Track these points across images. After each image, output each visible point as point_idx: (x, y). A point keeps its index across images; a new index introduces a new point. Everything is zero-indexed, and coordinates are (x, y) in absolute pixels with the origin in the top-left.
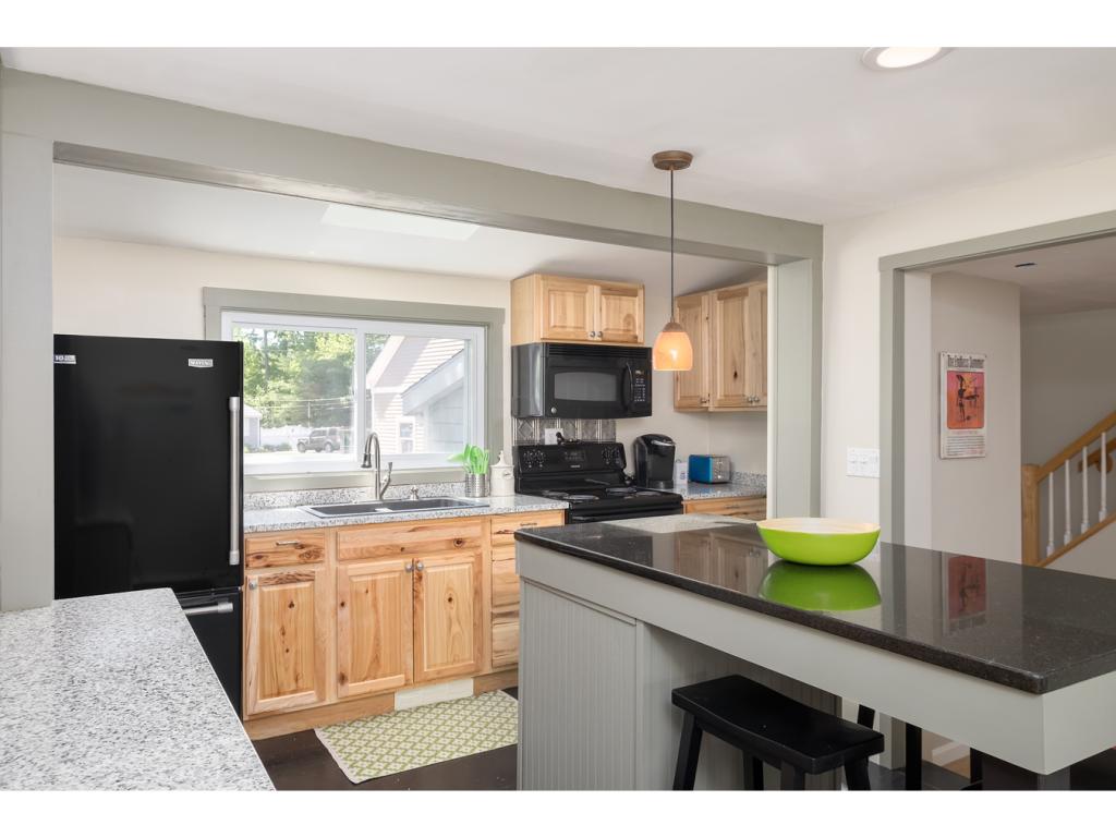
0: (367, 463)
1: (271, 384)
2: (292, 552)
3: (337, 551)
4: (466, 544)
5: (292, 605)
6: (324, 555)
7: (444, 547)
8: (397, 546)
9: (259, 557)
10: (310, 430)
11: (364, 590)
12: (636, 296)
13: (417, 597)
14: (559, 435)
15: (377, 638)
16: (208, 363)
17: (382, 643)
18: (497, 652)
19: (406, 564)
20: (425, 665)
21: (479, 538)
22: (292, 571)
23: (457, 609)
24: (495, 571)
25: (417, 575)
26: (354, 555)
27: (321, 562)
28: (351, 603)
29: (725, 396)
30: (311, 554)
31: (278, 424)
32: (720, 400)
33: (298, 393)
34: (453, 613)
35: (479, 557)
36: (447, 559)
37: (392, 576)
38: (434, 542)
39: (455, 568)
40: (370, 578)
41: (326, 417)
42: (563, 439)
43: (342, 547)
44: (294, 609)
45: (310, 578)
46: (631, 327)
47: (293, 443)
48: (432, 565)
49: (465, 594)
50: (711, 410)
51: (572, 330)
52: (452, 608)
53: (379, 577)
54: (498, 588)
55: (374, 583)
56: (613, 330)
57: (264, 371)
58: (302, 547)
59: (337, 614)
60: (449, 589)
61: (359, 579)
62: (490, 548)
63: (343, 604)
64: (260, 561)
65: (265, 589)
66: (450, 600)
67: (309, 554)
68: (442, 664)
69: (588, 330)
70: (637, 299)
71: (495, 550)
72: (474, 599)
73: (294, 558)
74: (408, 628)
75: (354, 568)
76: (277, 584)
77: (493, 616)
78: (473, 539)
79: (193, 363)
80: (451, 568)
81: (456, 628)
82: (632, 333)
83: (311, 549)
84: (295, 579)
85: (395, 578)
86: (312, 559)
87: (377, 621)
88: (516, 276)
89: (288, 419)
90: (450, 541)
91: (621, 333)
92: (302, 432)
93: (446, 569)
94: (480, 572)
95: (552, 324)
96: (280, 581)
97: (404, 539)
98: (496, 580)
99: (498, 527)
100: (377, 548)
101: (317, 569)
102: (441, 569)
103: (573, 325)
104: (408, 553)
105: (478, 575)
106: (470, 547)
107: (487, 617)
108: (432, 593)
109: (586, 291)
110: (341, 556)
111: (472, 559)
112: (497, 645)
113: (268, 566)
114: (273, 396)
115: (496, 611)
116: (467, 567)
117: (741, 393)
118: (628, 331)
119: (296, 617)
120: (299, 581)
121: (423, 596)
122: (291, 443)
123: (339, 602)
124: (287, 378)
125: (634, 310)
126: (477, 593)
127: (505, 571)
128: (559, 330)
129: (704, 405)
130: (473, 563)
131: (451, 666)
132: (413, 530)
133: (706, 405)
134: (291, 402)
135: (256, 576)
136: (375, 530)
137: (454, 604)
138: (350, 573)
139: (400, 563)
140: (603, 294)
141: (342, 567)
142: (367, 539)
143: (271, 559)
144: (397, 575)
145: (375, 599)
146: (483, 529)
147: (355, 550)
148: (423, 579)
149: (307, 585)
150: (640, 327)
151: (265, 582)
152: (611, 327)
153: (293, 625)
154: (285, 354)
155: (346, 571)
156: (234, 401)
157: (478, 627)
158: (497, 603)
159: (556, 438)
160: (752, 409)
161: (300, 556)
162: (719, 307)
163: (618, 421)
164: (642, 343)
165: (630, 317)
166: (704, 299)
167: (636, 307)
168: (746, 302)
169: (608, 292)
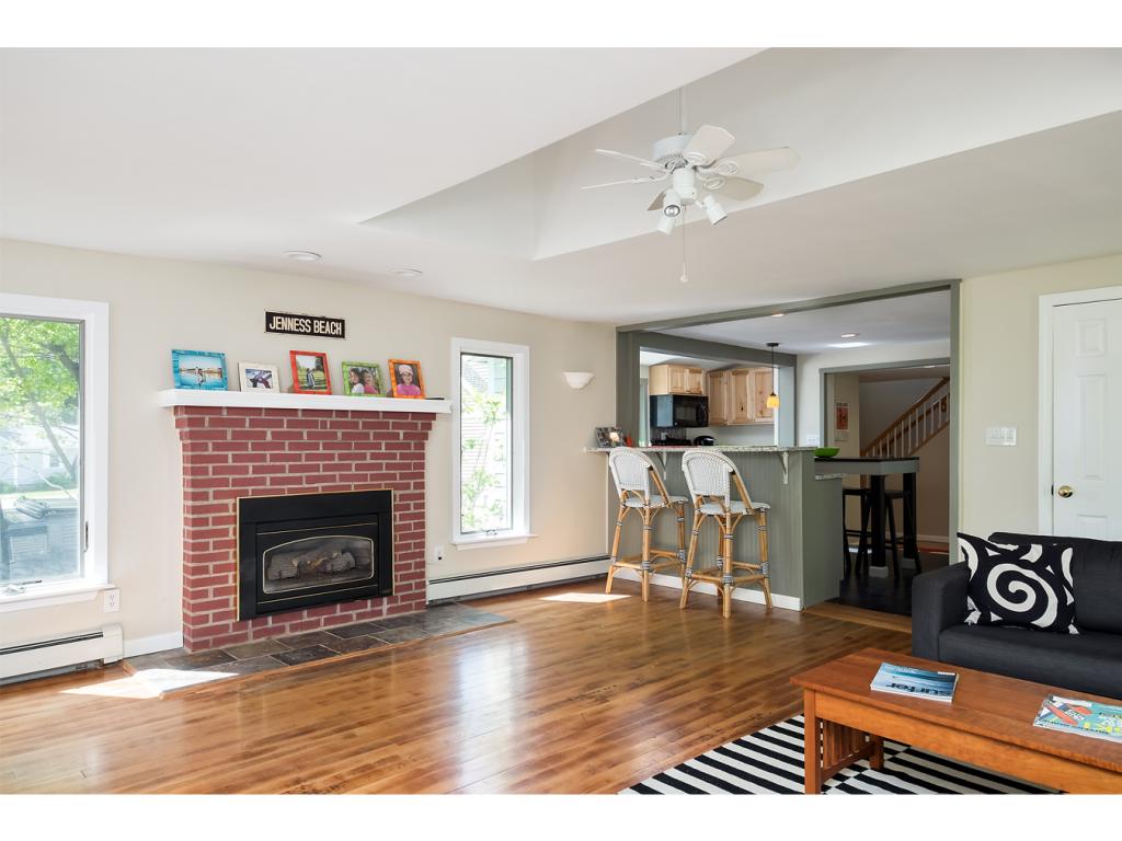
14: (666, 436)
29: (736, 418)
32: (733, 420)
42: (668, 437)
46: (700, 387)
50: (728, 424)
70: (701, 374)
82: (699, 391)
88: (651, 365)
91: (696, 390)
95: (674, 386)
103: (680, 386)
109: (685, 372)
117: (745, 417)
118: (698, 389)
128: (675, 389)
129: (724, 423)
133: (726, 423)
140: (690, 373)
150: (703, 386)
152: (693, 387)
162: (733, 377)
163: (688, 429)
164: (704, 394)
165: (699, 383)
166: (725, 374)
167: (700, 378)
168: (748, 377)
169: (692, 371)
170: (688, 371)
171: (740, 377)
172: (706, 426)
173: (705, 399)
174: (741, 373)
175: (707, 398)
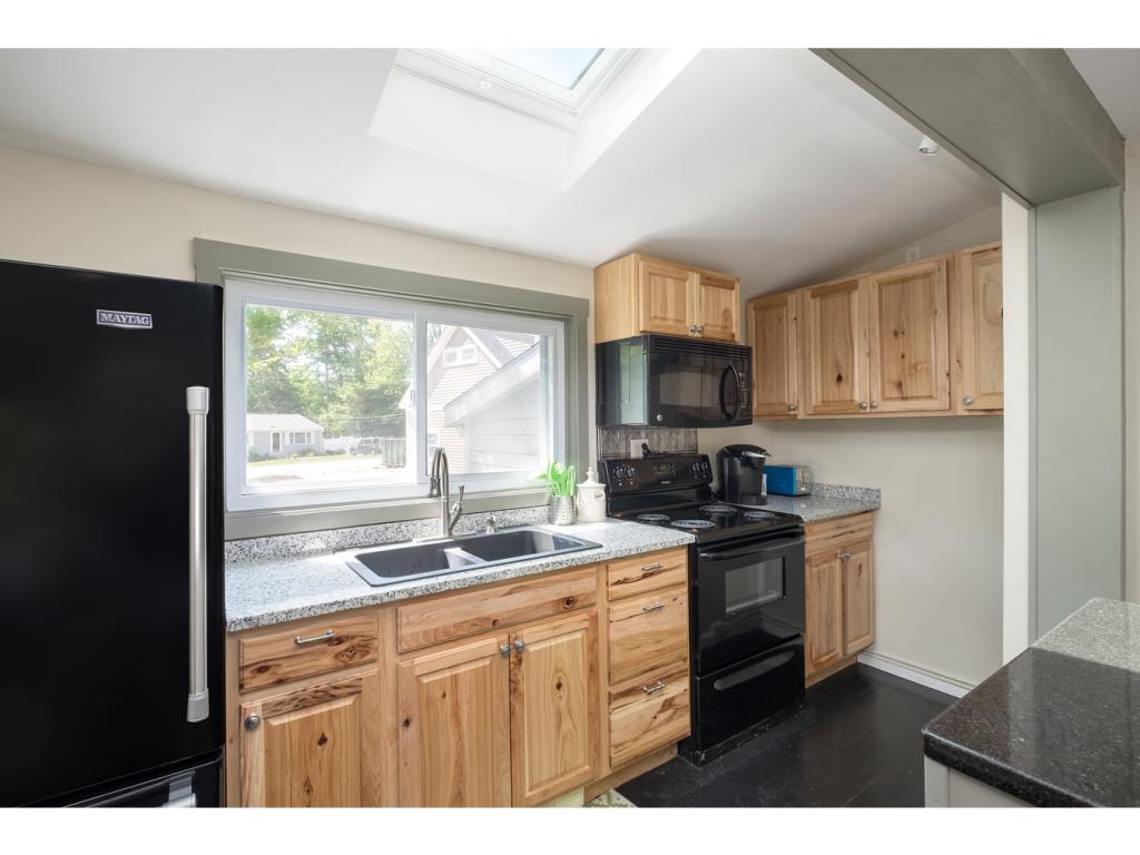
0: (435, 492)
1: (330, 406)
2: (323, 652)
3: (397, 640)
4: (577, 605)
5: (323, 740)
6: (377, 650)
7: (550, 612)
8: (487, 619)
9: (262, 669)
10: (359, 440)
11: (439, 694)
12: (732, 289)
13: (515, 690)
14: (644, 446)
15: (459, 765)
16: (141, 321)
17: (467, 770)
18: (616, 746)
19: (499, 644)
20: (527, 789)
21: (594, 593)
22: (323, 682)
23: (568, 699)
24: (614, 636)
25: (514, 655)
26: (423, 643)
27: (373, 661)
28: (421, 720)
29: (823, 402)
30: (354, 650)
31: (337, 435)
32: (815, 407)
33: (351, 413)
34: (563, 703)
35: (594, 619)
36: (555, 628)
37: (480, 664)
38: (538, 607)
39: (564, 639)
40: (448, 674)
41: (372, 430)
42: (648, 451)
43: (406, 631)
44: (327, 746)
45: (354, 690)
46: (728, 324)
47: (347, 449)
48: (536, 639)
49: (577, 677)
50: (800, 417)
51: (672, 323)
52: (561, 698)
53: (462, 670)
54: (617, 658)
55: (455, 678)
56: (712, 326)
57: (325, 397)
58: (340, 641)
59: (397, 737)
60: (558, 670)
61: (431, 679)
62: (607, 605)
63: (407, 723)
64: (266, 675)
65: (276, 722)
66: (559, 686)
67: (352, 651)
68: (549, 780)
69: (688, 324)
70: (733, 292)
71: (614, 607)
72: (589, 679)
73: (327, 661)
74: (503, 739)
75: (424, 660)
76: (296, 709)
77: (612, 698)
78: (588, 595)
79: (106, 317)
80: (559, 641)
81: (567, 725)
82: (728, 331)
83: (355, 641)
84: (327, 696)
85: (484, 667)
86: (357, 659)
87: (460, 738)
88: (600, 263)
89: (343, 432)
90: (558, 602)
91: (719, 329)
92: (354, 441)
93: (553, 642)
94: (596, 640)
95: (653, 315)
96: (302, 703)
97: (497, 605)
98: (616, 650)
99: (615, 575)
100: (458, 626)
101: (365, 672)
102: (548, 644)
103: (673, 317)
104: (504, 626)
105: (592, 645)
106: (583, 607)
107: (604, 699)
108: (535, 681)
109: (685, 280)
110: (405, 647)
111: (586, 624)
112: (617, 737)
113: (280, 682)
114: (332, 415)
115: (615, 690)
116: (579, 635)
117: (848, 398)
118: (726, 327)
119: (331, 759)
120: (334, 697)
121: (523, 687)
122: (344, 448)
123: (402, 721)
124: (342, 403)
125: (731, 305)
126: (593, 670)
127: (625, 633)
128: (658, 322)
129: (792, 413)
130: (586, 629)
131: (562, 780)
132: (510, 593)
133: (795, 412)
134: (347, 417)
135: (258, 703)
136: (455, 598)
137: (564, 692)
138: (418, 672)
139: (491, 643)
140: (702, 283)
141: (404, 664)
142: (443, 615)
143: (286, 669)
144: (487, 662)
145: (456, 705)
146: (598, 580)
147: (425, 633)
148: (523, 664)
149: (349, 702)
150: (737, 324)
151: (275, 709)
152: (710, 322)
153: (325, 774)
154: (341, 384)
155: (412, 669)
156: (198, 398)
157: (594, 716)
158: (617, 679)
159: (641, 449)
160: (866, 416)
161: (336, 656)
162: (813, 305)
163: (700, 431)
164: (740, 340)
165: (727, 312)
166: (792, 298)
167: (732, 302)
168: (855, 296)
169: (707, 281)
170: (695, 278)
171: (835, 302)
172: (749, 422)
173: (744, 353)
174: (836, 290)
175: (749, 350)
